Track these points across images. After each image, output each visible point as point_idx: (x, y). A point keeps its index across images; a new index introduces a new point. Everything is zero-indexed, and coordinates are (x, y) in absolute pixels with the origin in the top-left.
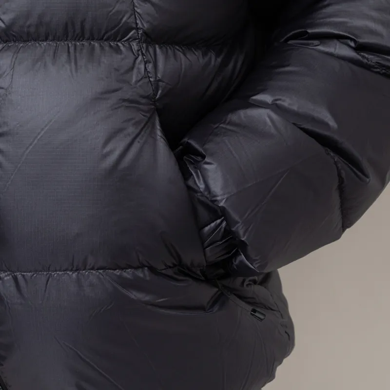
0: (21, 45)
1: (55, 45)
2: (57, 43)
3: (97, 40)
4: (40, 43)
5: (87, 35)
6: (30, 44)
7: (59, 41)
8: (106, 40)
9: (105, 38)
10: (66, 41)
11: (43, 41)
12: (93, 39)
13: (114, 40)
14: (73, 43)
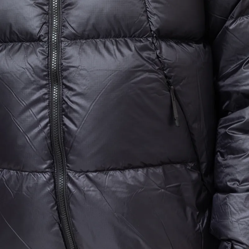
0: (84, 41)
1: (104, 40)
2: (105, 40)
3: (128, 37)
4: (95, 40)
5: (122, 35)
6: (89, 41)
7: (106, 38)
8: (133, 37)
9: (133, 36)
10: (110, 38)
11: (97, 38)
12: (126, 37)
13: (138, 37)
14: (115, 39)
